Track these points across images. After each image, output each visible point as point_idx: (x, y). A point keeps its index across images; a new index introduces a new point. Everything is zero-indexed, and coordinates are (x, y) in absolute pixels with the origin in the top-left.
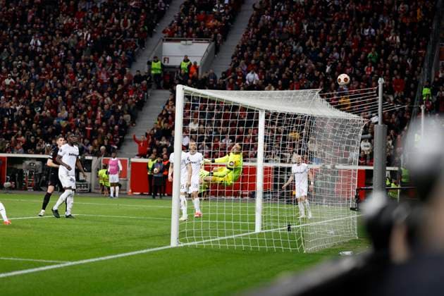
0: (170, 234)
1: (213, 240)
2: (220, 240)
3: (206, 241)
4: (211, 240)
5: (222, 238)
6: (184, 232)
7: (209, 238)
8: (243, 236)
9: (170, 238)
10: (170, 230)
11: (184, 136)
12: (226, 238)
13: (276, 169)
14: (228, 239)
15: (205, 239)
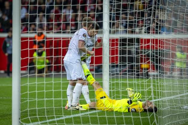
0: (11, 115)
1: (58, 119)
2: (66, 119)
3: (51, 120)
4: (56, 119)
5: (67, 117)
6: (26, 112)
7: (53, 118)
8: (90, 114)
9: (11, 118)
10: (10, 110)
11: (22, 7)
12: (72, 116)
13: (124, 40)
14: (74, 118)
15: (49, 118)
